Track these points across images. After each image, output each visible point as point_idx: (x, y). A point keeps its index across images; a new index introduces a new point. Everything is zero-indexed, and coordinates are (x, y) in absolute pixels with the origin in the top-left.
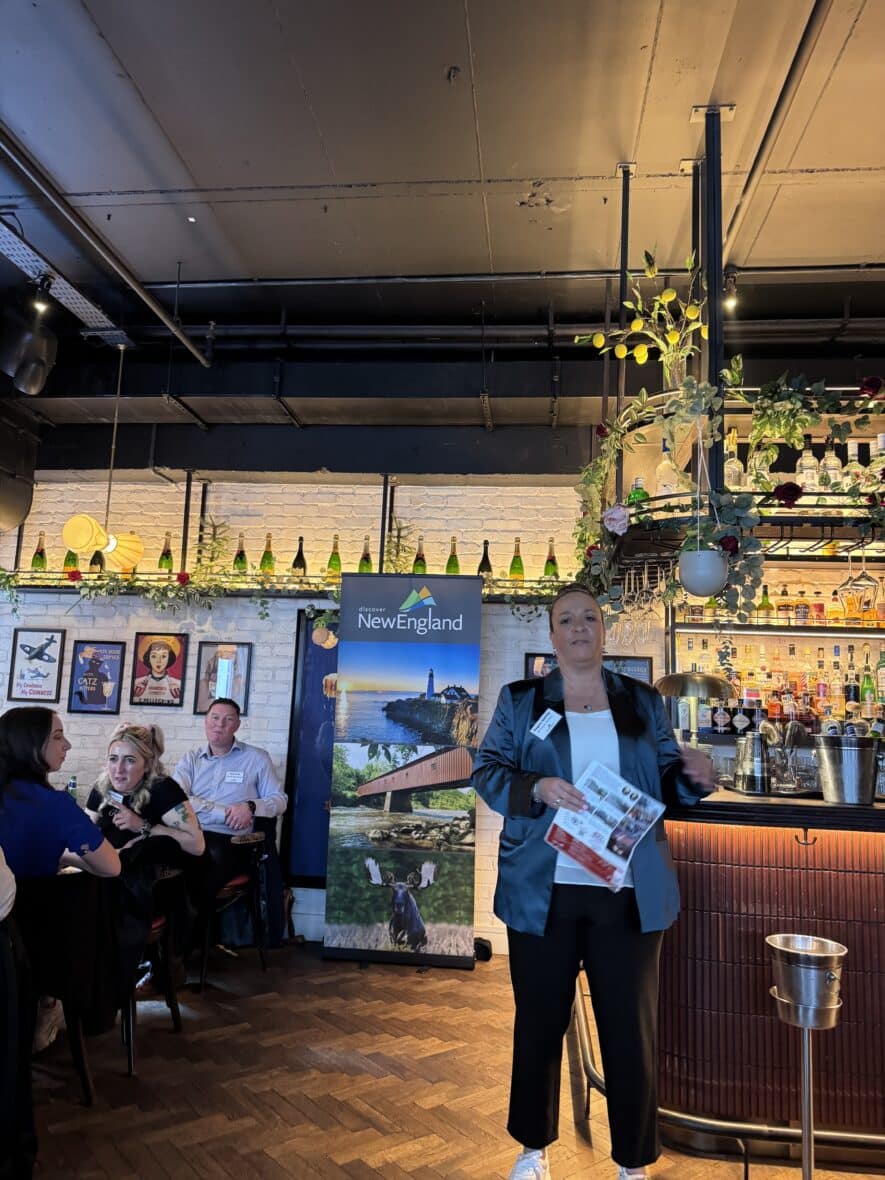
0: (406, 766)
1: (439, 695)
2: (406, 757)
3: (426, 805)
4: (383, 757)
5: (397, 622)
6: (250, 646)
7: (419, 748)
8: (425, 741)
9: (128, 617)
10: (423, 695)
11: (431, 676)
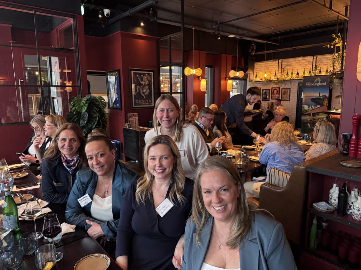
0: (315, 109)
1: (321, 97)
2: (315, 108)
3: (318, 115)
4: (311, 108)
5: (314, 84)
6: (290, 89)
7: (317, 106)
8: (318, 105)
9: (270, 85)
10: (318, 97)
11: (320, 94)
